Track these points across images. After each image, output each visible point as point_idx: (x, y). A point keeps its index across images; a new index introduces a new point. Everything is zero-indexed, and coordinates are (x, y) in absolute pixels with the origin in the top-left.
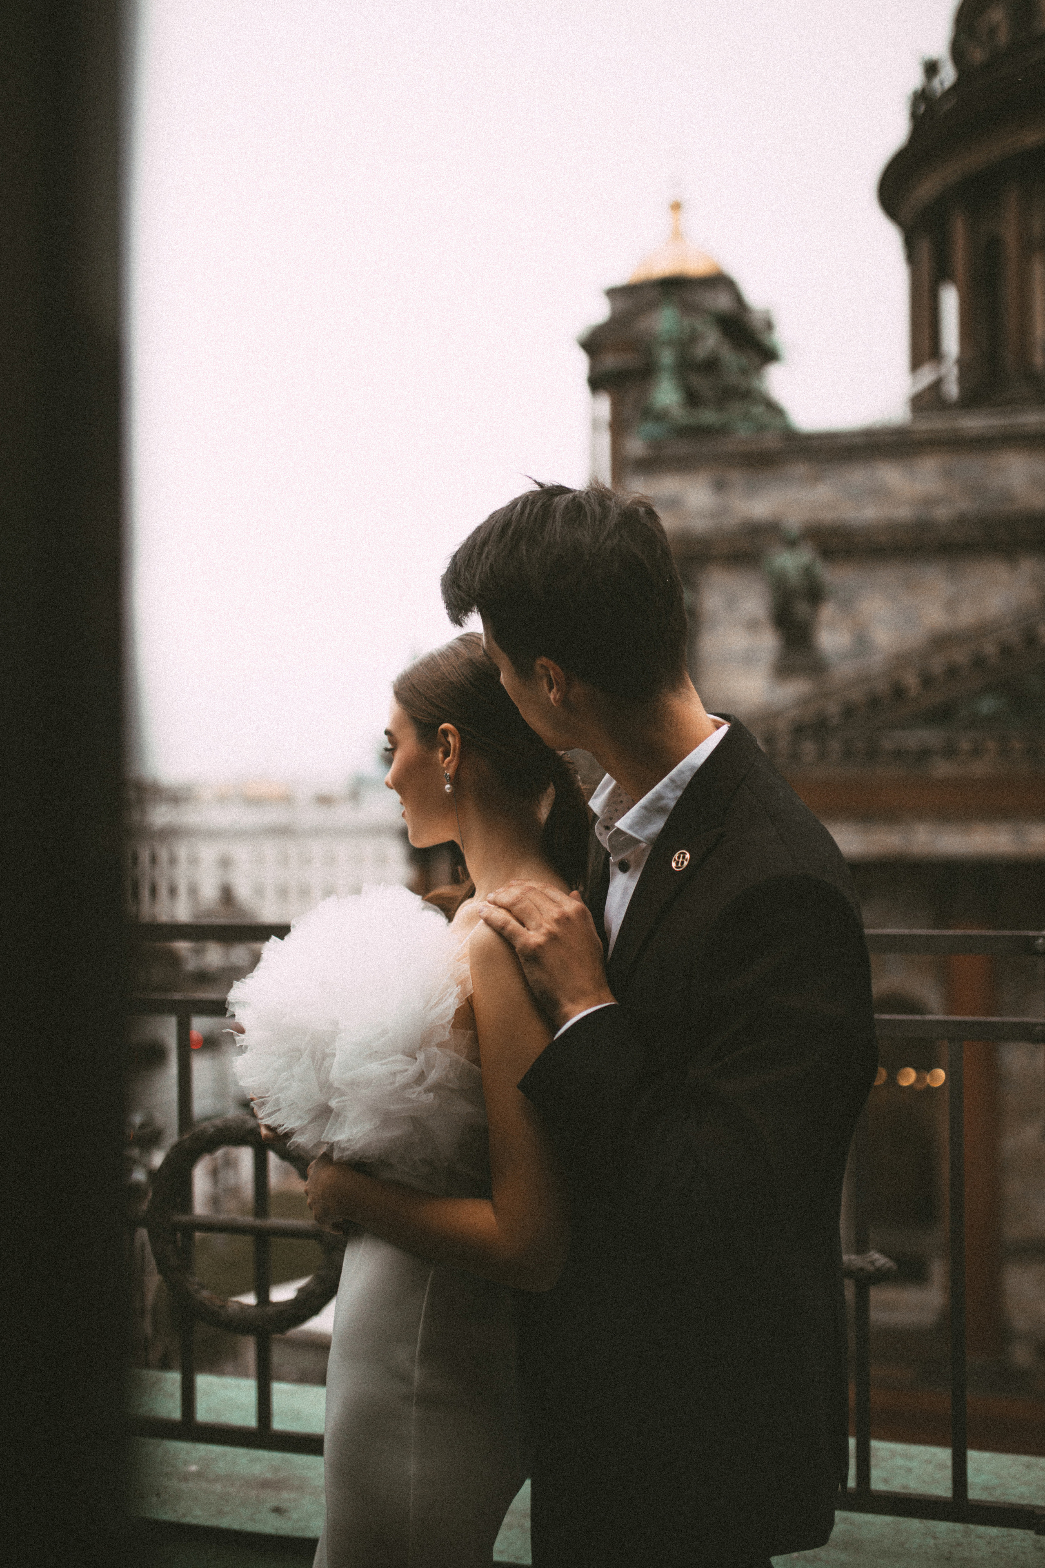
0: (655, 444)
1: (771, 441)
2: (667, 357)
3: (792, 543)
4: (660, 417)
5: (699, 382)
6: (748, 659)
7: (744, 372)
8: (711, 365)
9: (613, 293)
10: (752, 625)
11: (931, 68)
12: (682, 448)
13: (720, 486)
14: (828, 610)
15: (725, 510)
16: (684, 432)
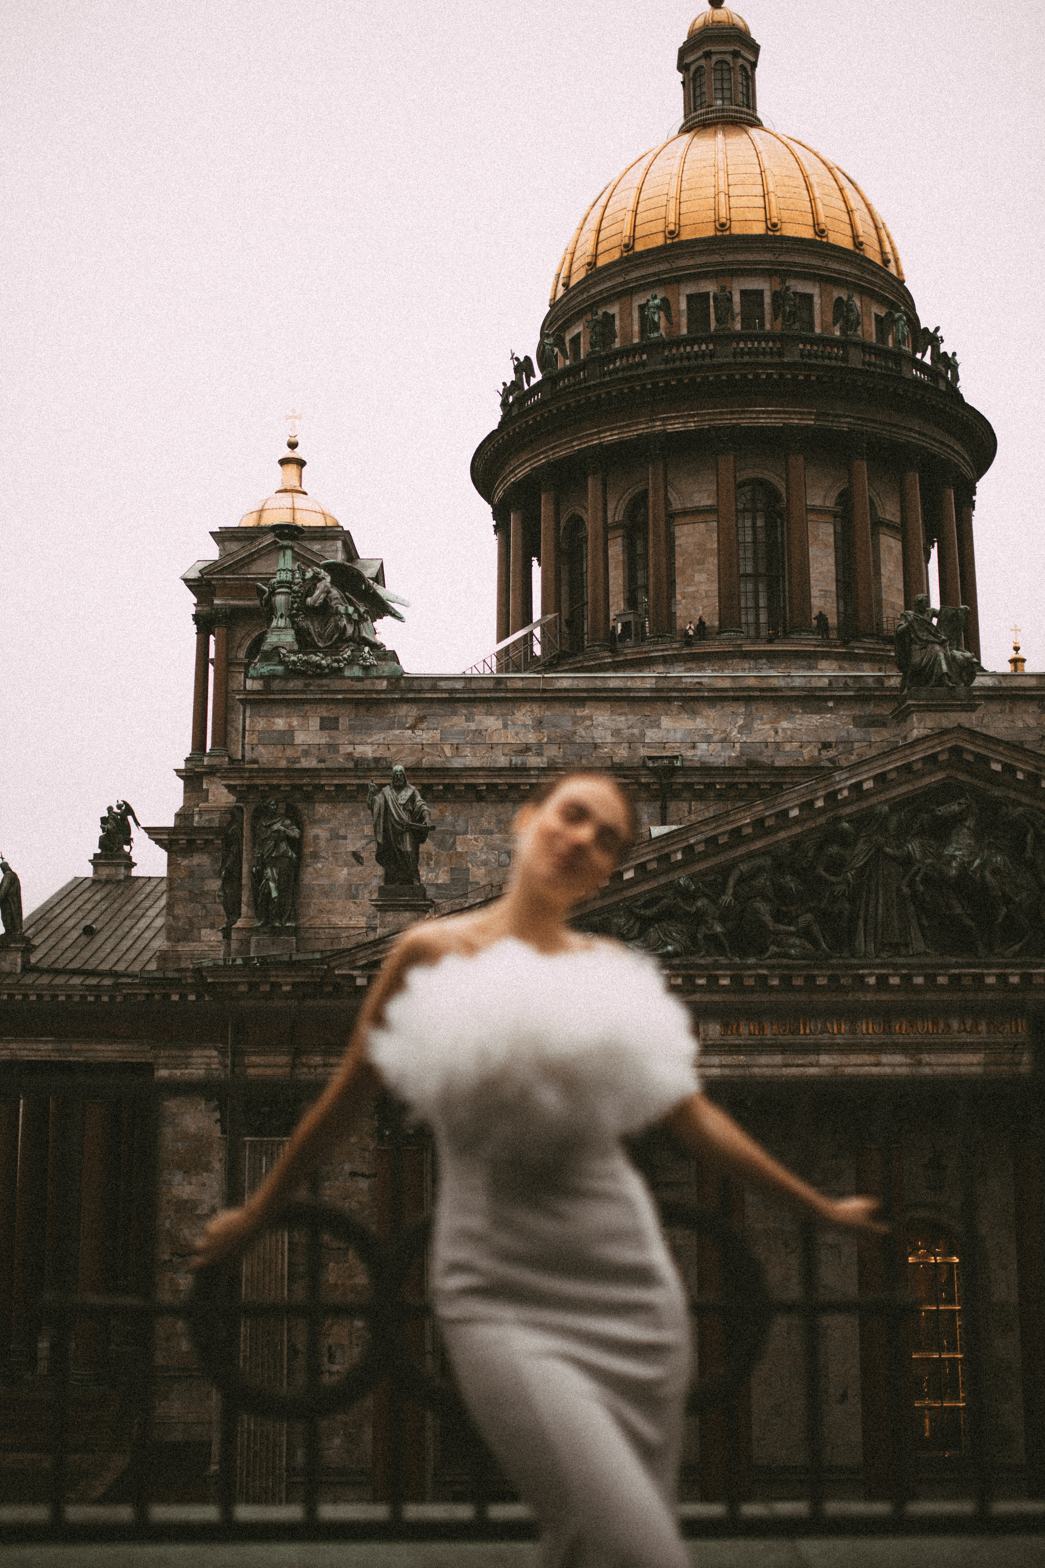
0: (264, 682)
1: (377, 684)
2: (280, 600)
4: (273, 653)
5: (312, 626)
6: (351, 891)
9: (220, 535)
10: (358, 859)
11: (521, 366)
12: (292, 687)
13: (329, 724)
14: (428, 846)
15: (333, 747)
16: (296, 671)
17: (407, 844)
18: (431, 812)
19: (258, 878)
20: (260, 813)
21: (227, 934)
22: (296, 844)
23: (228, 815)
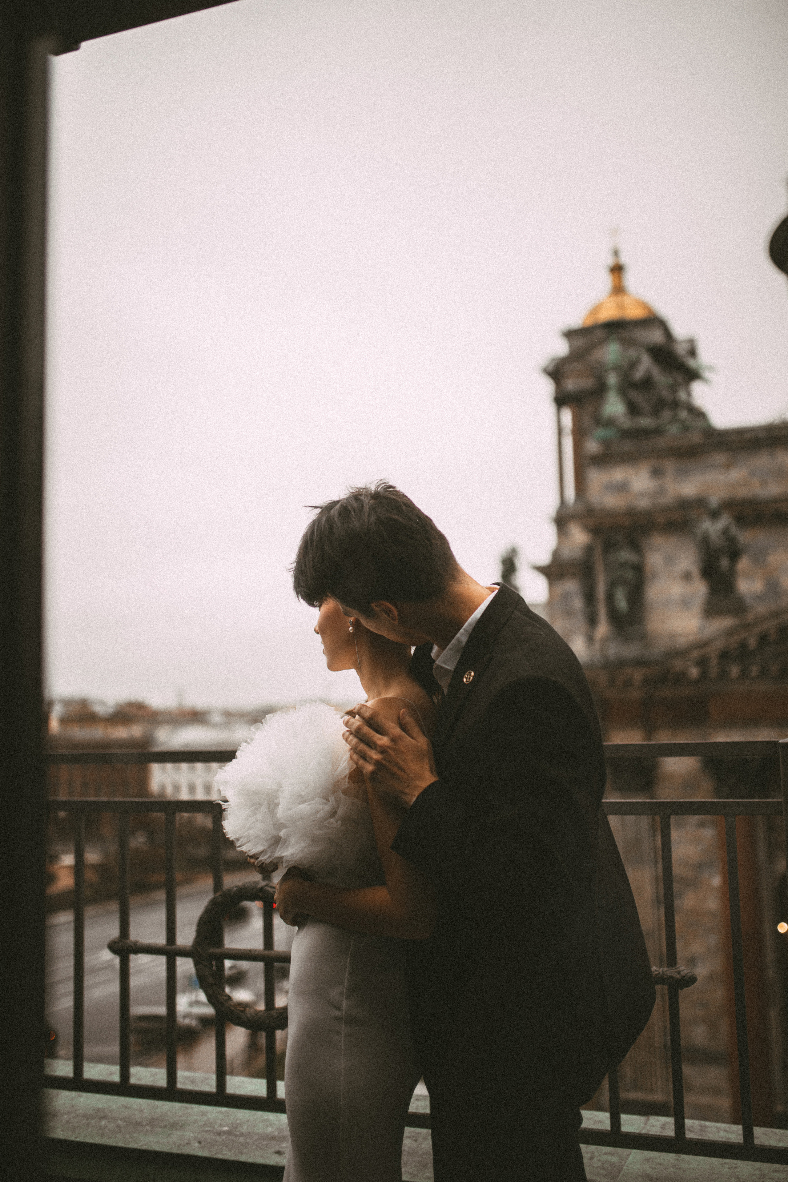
0: (606, 443)
1: (696, 438)
2: (612, 379)
3: (715, 515)
4: (610, 423)
5: (638, 397)
6: (684, 603)
7: (673, 388)
8: (647, 383)
9: (570, 334)
10: (687, 576)
12: (628, 446)
13: (657, 473)
14: (744, 564)
15: (661, 491)
16: (627, 434)
17: (725, 563)
18: (744, 537)
19: (610, 597)
20: (609, 547)
21: (590, 639)
22: (639, 569)
23: (589, 550)
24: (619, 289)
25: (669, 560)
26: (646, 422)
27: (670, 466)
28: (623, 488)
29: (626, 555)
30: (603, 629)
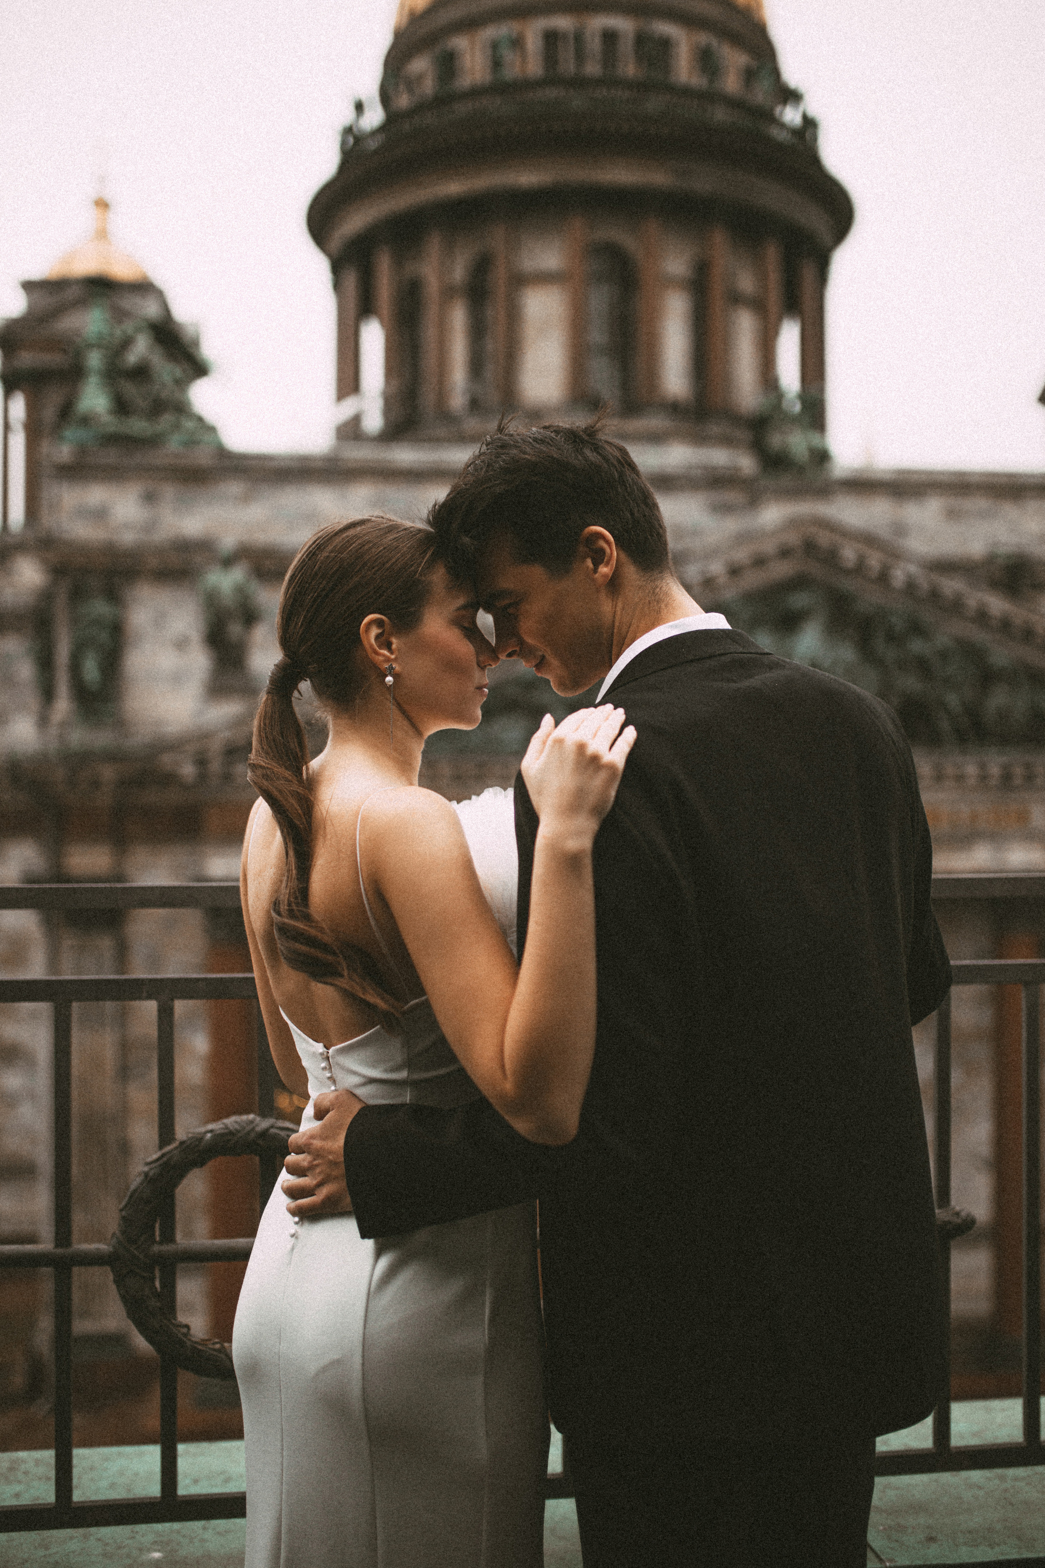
0: (82, 450)
1: (203, 457)
2: (94, 360)
3: (228, 562)
4: (86, 421)
5: (130, 389)
6: (177, 679)
8: (141, 373)
9: (29, 286)
10: (181, 644)
11: (359, 107)
12: (111, 456)
13: (150, 498)
15: (152, 524)
16: (113, 440)
17: (235, 629)
18: (265, 596)
19: (75, 665)
20: (78, 595)
21: (43, 721)
22: (116, 628)
23: (46, 597)
24: (102, 234)
25: (160, 620)
26: (138, 426)
27: (169, 491)
28: (100, 514)
29: (100, 608)
30: (63, 705)
